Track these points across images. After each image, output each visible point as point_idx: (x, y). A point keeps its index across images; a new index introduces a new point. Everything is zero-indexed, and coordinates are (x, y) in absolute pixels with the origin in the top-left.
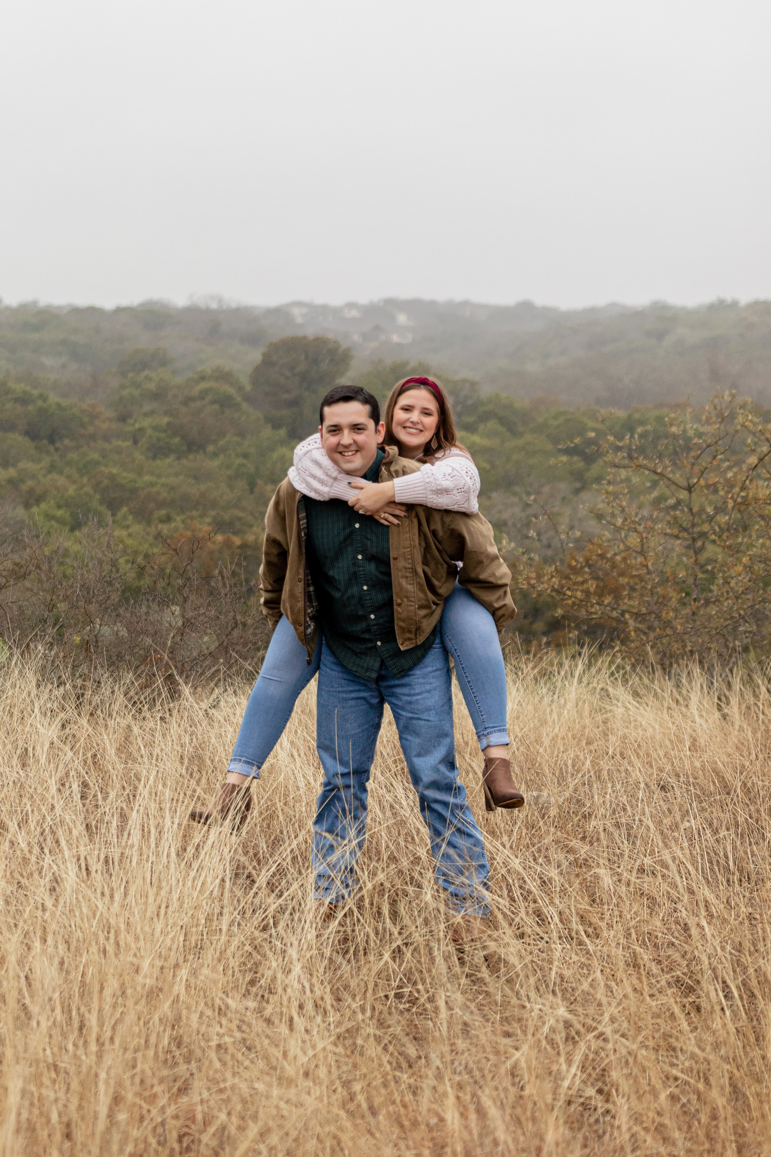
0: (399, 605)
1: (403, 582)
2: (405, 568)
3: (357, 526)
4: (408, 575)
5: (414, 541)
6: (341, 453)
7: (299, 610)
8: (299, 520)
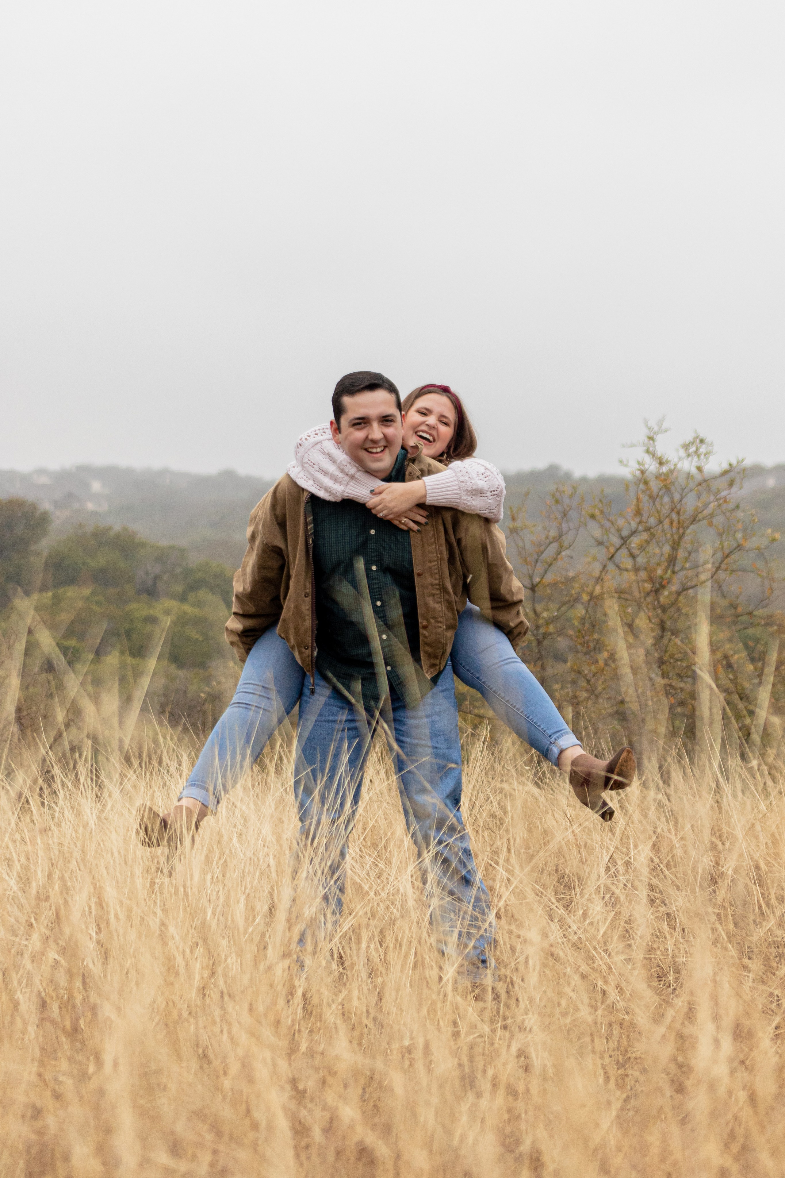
0: (425, 627)
1: (430, 601)
2: (432, 585)
3: (373, 532)
4: (435, 592)
5: (441, 553)
6: (366, 450)
7: (306, 631)
8: (306, 524)
